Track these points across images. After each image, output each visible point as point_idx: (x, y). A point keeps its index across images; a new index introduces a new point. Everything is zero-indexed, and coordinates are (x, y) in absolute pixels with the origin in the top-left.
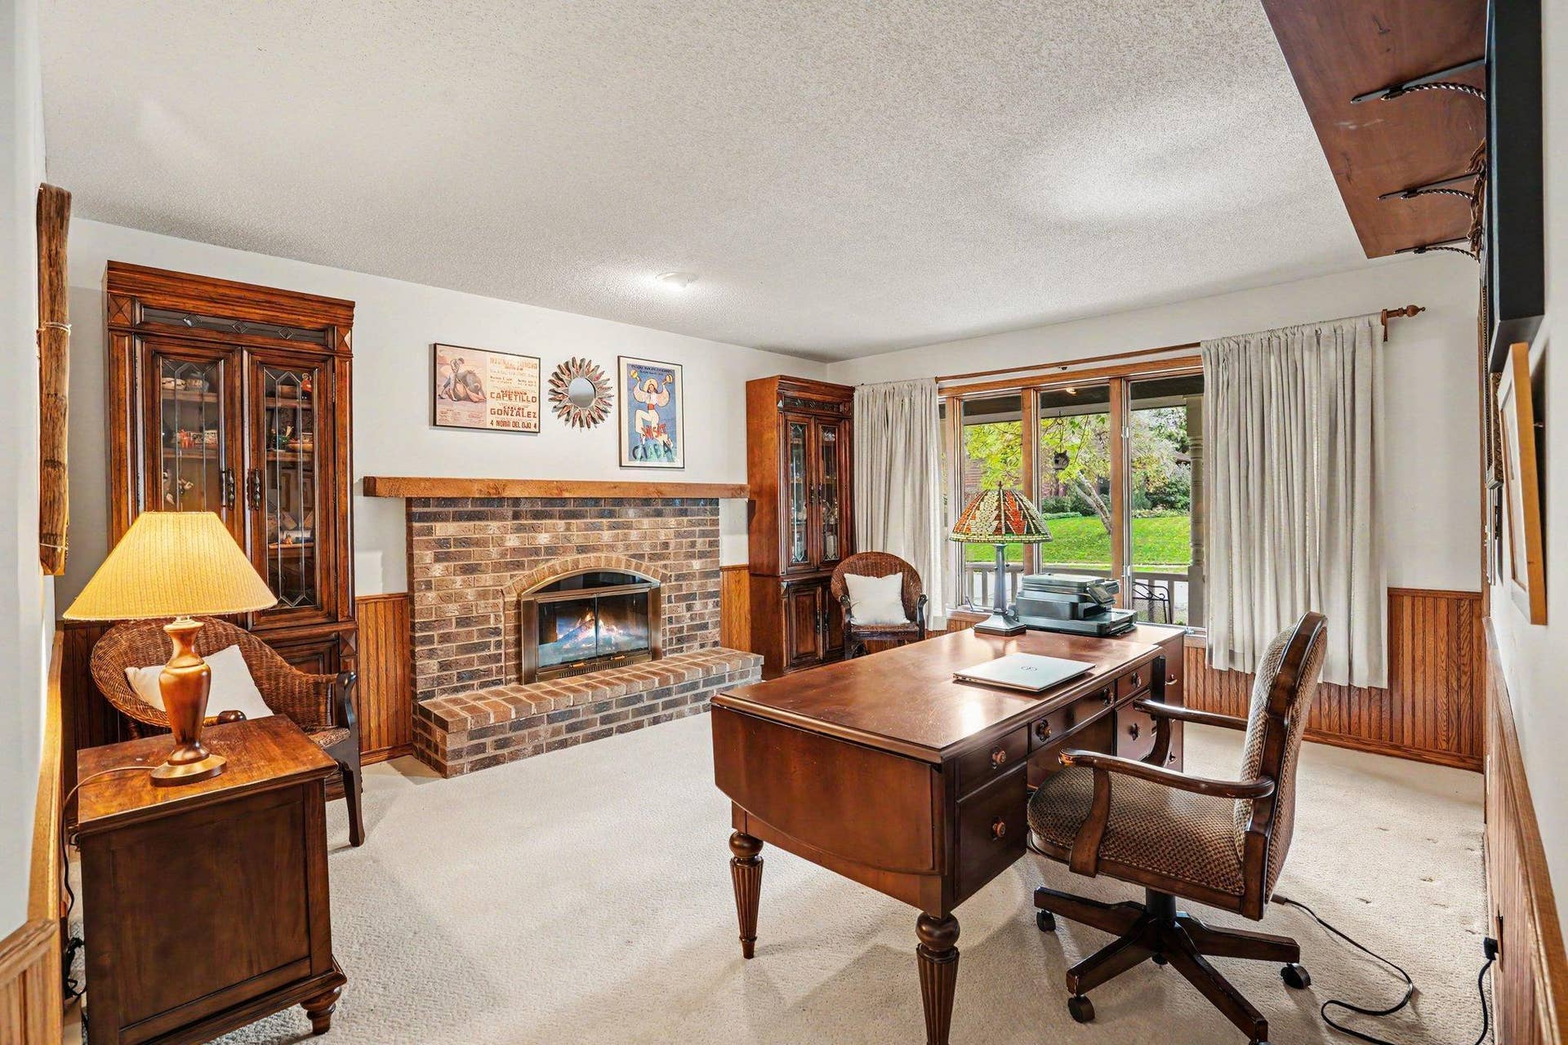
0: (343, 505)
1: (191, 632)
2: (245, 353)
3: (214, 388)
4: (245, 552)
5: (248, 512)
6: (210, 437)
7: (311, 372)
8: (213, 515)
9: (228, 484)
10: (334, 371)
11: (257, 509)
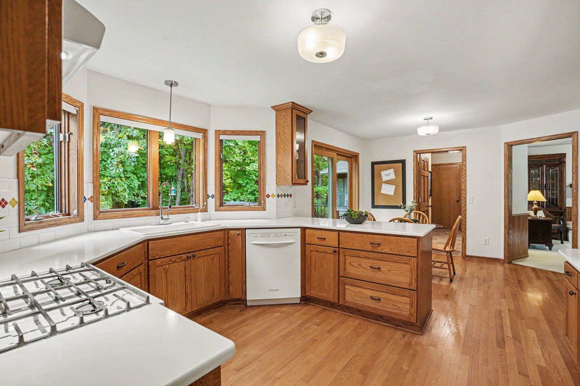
0: (563, 189)
1: (536, 203)
2: (544, 165)
3: (539, 171)
4: (544, 196)
5: (545, 191)
6: (538, 179)
7: (557, 166)
8: (539, 191)
9: (541, 186)
10: (562, 166)
11: (546, 190)
